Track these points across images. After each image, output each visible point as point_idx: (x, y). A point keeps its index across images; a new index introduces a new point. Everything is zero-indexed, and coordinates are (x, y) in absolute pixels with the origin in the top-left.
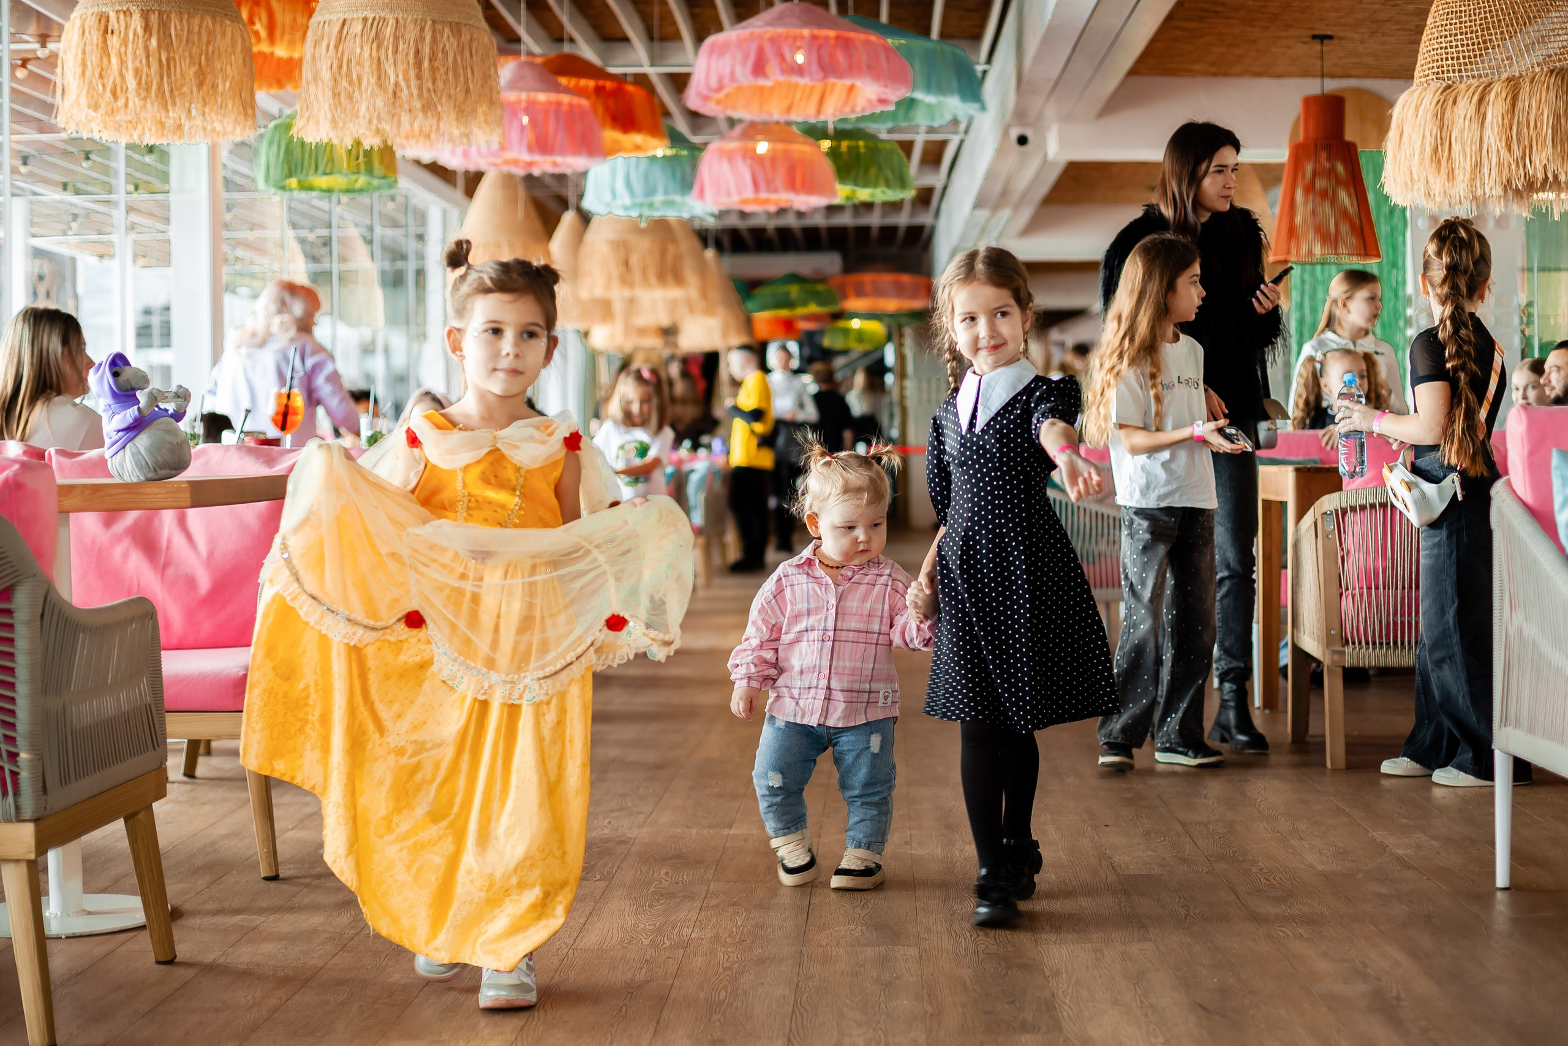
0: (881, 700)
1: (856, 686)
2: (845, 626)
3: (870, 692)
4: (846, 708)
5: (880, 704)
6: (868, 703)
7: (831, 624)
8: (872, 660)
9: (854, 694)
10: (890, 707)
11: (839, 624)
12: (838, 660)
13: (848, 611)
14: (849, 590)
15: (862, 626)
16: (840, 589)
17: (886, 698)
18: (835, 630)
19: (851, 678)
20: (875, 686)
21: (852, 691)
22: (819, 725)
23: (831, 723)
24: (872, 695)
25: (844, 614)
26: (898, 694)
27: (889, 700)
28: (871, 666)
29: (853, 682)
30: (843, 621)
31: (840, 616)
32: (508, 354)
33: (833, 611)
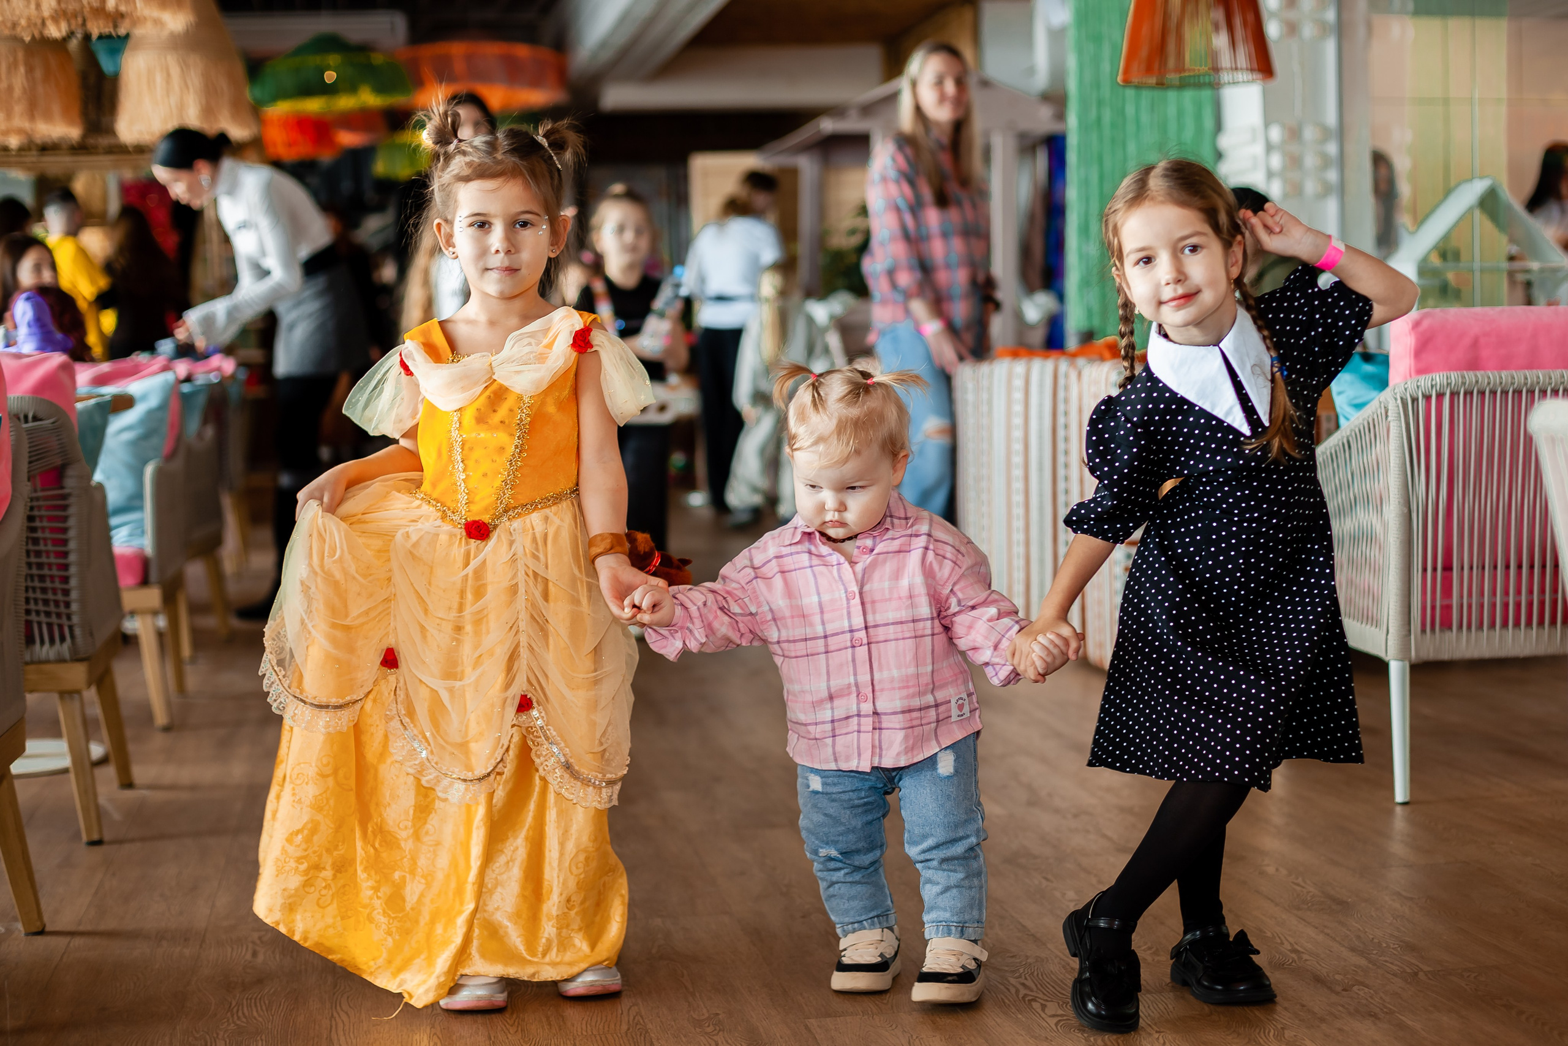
0: (955, 712)
1: (916, 703)
2: (880, 618)
3: (937, 706)
4: (906, 737)
5: (954, 719)
6: (938, 721)
7: (858, 621)
8: (929, 660)
9: (915, 714)
10: (968, 719)
11: (870, 618)
12: (881, 669)
13: (877, 597)
14: (872, 566)
15: (904, 614)
16: (859, 568)
17: (961, 707)
18: (866, 628)
19: (905, 692)
20: (941, 695)
21: (910, 711)
22: (873, 768)
23: (888, 762)
24: (942, 709)
25: (873, 602)
26: (974, 698)
27: (966, 709)
28: (929, 668)
29: (908, 697)
30: (874, 612)
31: (868, 607)
32: (497, 251)
33: (857, 600)
